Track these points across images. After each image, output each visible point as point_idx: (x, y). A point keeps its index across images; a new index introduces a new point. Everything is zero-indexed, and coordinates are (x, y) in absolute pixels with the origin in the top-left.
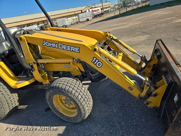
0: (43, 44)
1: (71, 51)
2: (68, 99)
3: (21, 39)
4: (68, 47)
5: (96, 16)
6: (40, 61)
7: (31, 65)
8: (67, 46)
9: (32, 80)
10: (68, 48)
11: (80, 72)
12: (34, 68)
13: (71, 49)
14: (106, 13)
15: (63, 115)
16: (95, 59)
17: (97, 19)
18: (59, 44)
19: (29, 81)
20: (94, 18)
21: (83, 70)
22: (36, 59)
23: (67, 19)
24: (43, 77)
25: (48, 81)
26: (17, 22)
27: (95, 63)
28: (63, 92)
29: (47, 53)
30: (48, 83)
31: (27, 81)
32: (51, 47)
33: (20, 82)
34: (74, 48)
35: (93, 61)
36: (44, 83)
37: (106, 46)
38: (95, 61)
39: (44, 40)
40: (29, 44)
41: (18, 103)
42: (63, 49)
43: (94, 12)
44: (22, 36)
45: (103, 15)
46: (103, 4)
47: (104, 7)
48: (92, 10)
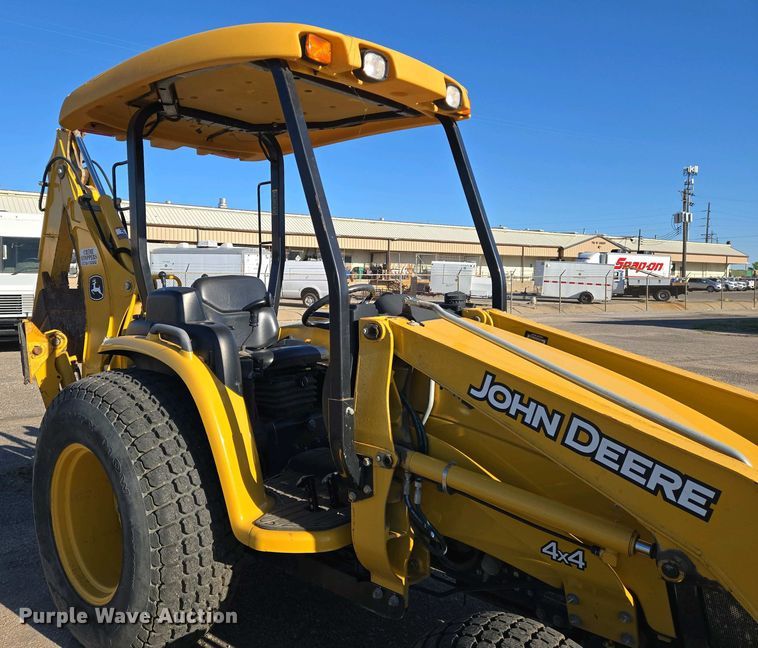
0: (471, 387)
1: (644, 487)
3: (374, 332)
4: (631, 456)
5: (634, 292)
7: (368, 463)
8: (628, 448)
9: (328, 539)
10: (628, 464)
12: (372, 488)
13: (647, 475)
17: (643, 305)
18: (576, 423)
19: (315, 537)
20: (619, 295)
22: (401, 446)
25: (403, 579)
29: (461, 431)
30: (401, 592)
31: (308, 530)
32: (515, 417)
33: (276, 519)
34: (672, 481)
36: (375, 579)
39: (487, 373)
42: (593, 455)
43: (629, 270)
44: (384, 322)
45: (681, 297)
46: (691, 246)
47: (689, 259)
48: (621, 259)
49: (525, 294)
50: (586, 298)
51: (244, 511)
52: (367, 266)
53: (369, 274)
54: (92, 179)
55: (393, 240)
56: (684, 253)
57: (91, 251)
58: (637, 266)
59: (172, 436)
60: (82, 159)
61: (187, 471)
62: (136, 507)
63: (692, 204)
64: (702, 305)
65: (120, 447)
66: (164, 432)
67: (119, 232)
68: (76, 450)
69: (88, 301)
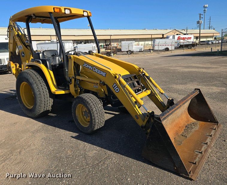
0: (83, 65)
2: (87, 111)
3: (70, 58)
5: (181, 47)
6: (78, 77)
7: (71, 78)
8: (99, 70)
11: (104, 95)
12: (72, 82)
13: (100, 73)
14: (204, 44)
15: (80, 124)
16: (115, 84)
17: (183, 50)
18: (94, 68)
20: (178, 48)
21: (107, 93)
22: (75, 75)
23: (138, 42)
24: (76, 91)
26: (75, 36)
27: (114, 88)
28: (84, 102)
29: (85, 72)
31: (64, 90)
33: (59, 90)
34: (102, 73)
35: (113, 86)
37: (136, 79)
38: (115, 86)
40: (74, 62)
41: (51, 108)
42: (96, 71)
43: (180, 40)
44: (72, 56)
45: (195, 47)
46: (202, 31)
47: (201, 35)
48: (179, 37)
49: (150, 49)
50: (167, 49)
51: (53, 89)
52: (104, 44)
53: (105, 47)
54: (19, 30)
55: (112, 35)
56: (200, 33)
57: (21, 46)
58: (184, 39)
59: (40, 78)
60: (16, 25)
61: (43, 84)
62: (35, 90)
63: (202, 18)
64: (200, 49)
65: (31, 80)
66: (39, 78)
67: (26, 42)
68: (25, 83)
69: (22, 57)
